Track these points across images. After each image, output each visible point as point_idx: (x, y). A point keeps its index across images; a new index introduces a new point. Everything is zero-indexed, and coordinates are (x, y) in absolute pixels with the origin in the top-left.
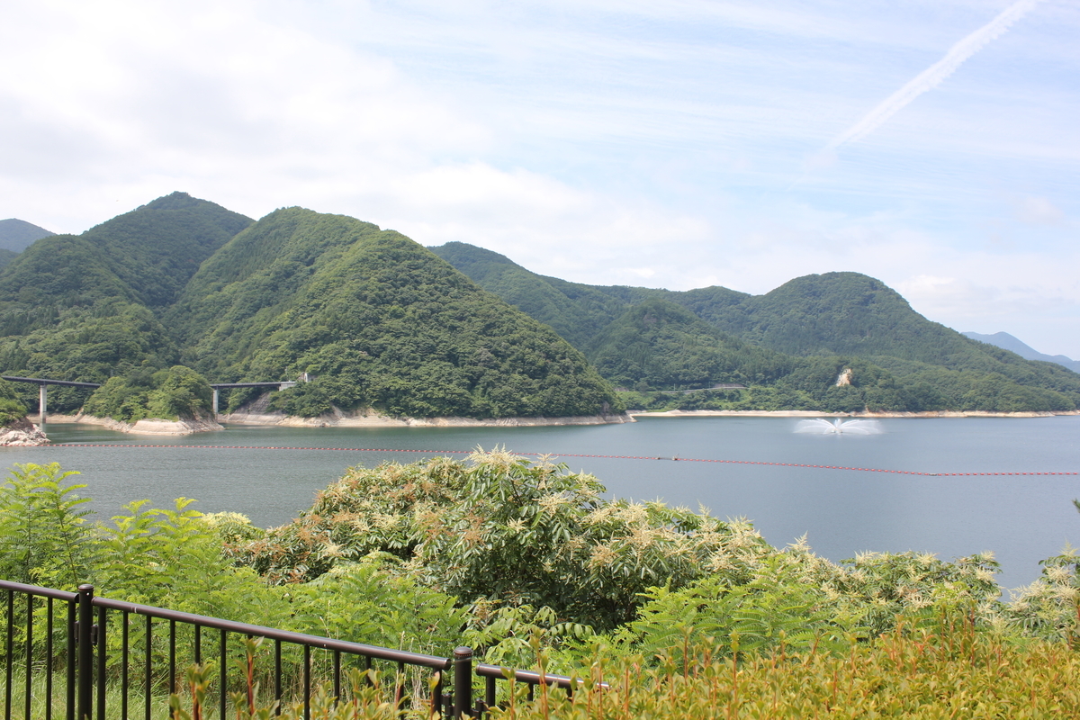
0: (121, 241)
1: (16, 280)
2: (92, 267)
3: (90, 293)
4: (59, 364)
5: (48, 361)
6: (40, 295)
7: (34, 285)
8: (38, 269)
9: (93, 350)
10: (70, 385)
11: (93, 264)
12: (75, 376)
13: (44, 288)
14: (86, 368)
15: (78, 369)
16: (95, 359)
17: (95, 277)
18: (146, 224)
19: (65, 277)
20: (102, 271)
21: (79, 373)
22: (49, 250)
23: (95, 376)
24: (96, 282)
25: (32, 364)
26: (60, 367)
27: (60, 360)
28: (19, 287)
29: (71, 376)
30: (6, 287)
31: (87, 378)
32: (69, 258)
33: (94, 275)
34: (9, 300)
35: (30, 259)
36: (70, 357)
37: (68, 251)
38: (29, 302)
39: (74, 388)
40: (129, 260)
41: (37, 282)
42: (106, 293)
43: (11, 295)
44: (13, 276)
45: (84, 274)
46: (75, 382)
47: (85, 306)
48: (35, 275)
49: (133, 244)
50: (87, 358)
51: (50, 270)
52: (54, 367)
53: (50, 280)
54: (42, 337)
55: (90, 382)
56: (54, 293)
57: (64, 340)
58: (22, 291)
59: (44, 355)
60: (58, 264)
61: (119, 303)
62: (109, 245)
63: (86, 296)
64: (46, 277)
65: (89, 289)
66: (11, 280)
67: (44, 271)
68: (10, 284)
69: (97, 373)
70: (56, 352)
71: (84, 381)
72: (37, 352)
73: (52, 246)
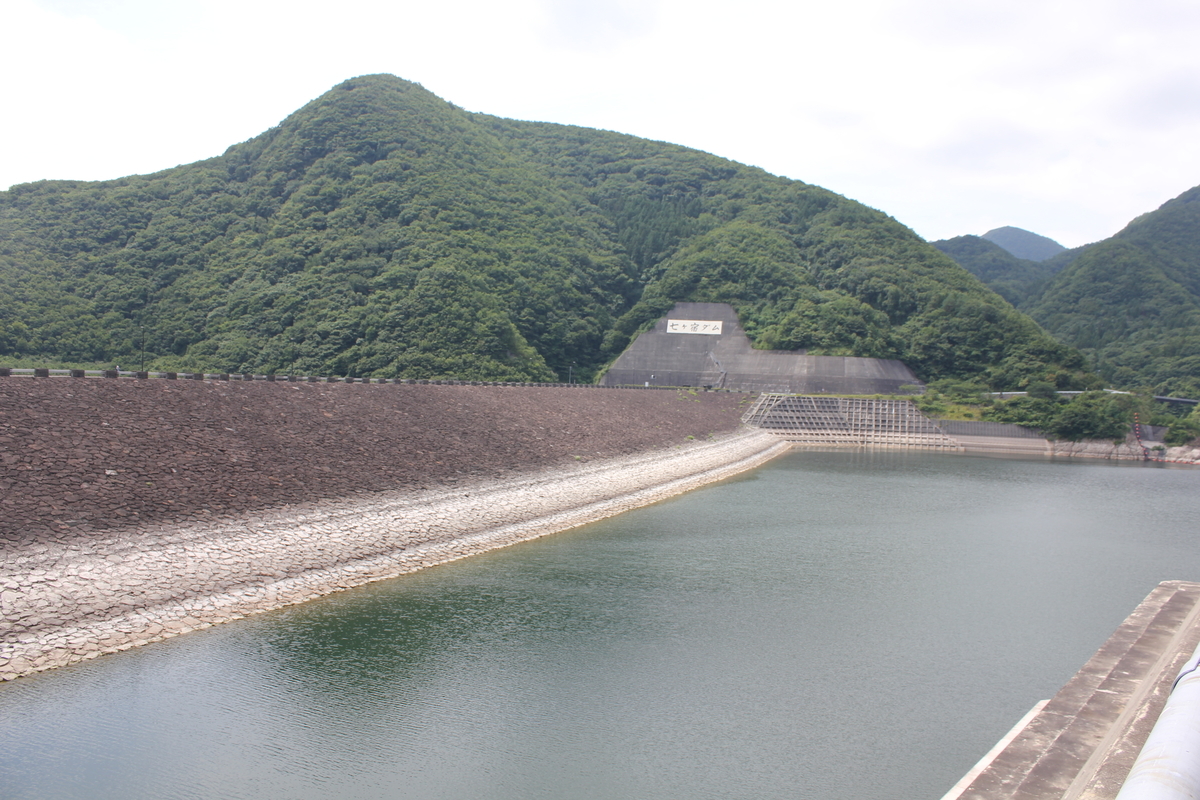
0: (1166, 241)
1: (1073, 291)
2: (1151, 273)
3: (1153, 301)
4: (1147, 378)
5: (1135, 376)
6: (1101, 305)
7: (1093, 296)
8: (1095, 279)
9: (1184, 364)
10: (1162, 401)
11: (1150, 270)
12: (1167, 391)
13: (1103, 298)
14: (1179, 383)
15: (1170, 384)
16: (1188, 374)
17: (1157, 284)
18: (1191, 220)
19: (1123, 286)
20: (1161, 276)
21: (1172, 388)
22: (1103, 258)
23: (1190, 391)
24: (1158, 289)
25: (1118, 378)
26: (1148, 381)
27: (1147, 374)
28: (1078, 299)
29: (1162, 391)
30: (1066, 299)
31: (1181, 394)
32: (1126, 265)
33: (1155, 282)
34: (1069, 312)
35: (1085, 268)
36: (1159, 371)
37: (1124, 258)
38: (1091, 313)
39: (1166, 404)
40: (1178, 261)
41: (1095, 293)
42: (1171, 301)
43: (1071, 307)
44: (1071, 287)
45: (1143, 281)
46: (1168, 397)
47: (1152, 315)
48: (1093, 285)
49: (1178, 244)
50: (1178, 372)
51: (1107, 279)
52: (1142, 382)
53: (1108, 289)
54: (1121, 349)
55: (1185, 398)
56: (1114, 303)
57: (1147, 353)
58: (1082, 302)
59: (1129, 368)
60: (1115, 273)
61: (1192, 311)
62: (1155, 247)
63: (1149, 304)
64: (1105, 286)
65: (1151, 297)
66: (1068, 292)
67: (1101, 281)
68: (1068, 295)
69: (1193, 389)
70: (1142, 366)
71: (1178, 396)
72: (1121, 366)
73: (1105, 254)
